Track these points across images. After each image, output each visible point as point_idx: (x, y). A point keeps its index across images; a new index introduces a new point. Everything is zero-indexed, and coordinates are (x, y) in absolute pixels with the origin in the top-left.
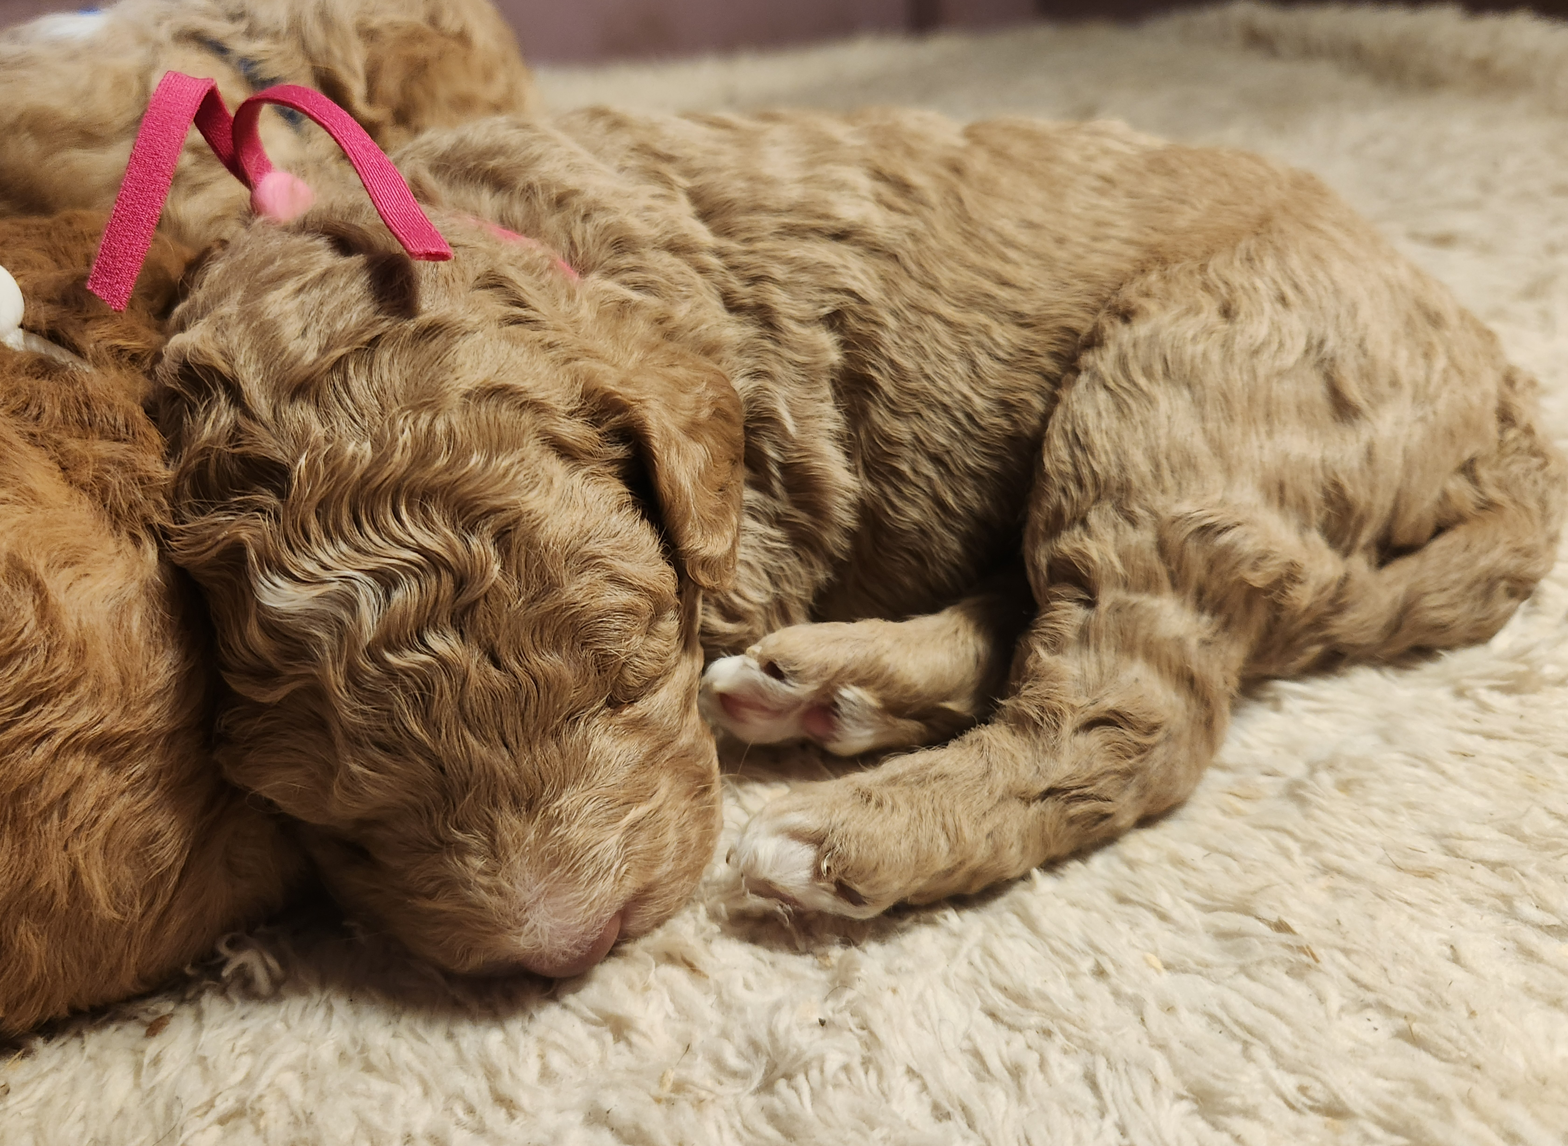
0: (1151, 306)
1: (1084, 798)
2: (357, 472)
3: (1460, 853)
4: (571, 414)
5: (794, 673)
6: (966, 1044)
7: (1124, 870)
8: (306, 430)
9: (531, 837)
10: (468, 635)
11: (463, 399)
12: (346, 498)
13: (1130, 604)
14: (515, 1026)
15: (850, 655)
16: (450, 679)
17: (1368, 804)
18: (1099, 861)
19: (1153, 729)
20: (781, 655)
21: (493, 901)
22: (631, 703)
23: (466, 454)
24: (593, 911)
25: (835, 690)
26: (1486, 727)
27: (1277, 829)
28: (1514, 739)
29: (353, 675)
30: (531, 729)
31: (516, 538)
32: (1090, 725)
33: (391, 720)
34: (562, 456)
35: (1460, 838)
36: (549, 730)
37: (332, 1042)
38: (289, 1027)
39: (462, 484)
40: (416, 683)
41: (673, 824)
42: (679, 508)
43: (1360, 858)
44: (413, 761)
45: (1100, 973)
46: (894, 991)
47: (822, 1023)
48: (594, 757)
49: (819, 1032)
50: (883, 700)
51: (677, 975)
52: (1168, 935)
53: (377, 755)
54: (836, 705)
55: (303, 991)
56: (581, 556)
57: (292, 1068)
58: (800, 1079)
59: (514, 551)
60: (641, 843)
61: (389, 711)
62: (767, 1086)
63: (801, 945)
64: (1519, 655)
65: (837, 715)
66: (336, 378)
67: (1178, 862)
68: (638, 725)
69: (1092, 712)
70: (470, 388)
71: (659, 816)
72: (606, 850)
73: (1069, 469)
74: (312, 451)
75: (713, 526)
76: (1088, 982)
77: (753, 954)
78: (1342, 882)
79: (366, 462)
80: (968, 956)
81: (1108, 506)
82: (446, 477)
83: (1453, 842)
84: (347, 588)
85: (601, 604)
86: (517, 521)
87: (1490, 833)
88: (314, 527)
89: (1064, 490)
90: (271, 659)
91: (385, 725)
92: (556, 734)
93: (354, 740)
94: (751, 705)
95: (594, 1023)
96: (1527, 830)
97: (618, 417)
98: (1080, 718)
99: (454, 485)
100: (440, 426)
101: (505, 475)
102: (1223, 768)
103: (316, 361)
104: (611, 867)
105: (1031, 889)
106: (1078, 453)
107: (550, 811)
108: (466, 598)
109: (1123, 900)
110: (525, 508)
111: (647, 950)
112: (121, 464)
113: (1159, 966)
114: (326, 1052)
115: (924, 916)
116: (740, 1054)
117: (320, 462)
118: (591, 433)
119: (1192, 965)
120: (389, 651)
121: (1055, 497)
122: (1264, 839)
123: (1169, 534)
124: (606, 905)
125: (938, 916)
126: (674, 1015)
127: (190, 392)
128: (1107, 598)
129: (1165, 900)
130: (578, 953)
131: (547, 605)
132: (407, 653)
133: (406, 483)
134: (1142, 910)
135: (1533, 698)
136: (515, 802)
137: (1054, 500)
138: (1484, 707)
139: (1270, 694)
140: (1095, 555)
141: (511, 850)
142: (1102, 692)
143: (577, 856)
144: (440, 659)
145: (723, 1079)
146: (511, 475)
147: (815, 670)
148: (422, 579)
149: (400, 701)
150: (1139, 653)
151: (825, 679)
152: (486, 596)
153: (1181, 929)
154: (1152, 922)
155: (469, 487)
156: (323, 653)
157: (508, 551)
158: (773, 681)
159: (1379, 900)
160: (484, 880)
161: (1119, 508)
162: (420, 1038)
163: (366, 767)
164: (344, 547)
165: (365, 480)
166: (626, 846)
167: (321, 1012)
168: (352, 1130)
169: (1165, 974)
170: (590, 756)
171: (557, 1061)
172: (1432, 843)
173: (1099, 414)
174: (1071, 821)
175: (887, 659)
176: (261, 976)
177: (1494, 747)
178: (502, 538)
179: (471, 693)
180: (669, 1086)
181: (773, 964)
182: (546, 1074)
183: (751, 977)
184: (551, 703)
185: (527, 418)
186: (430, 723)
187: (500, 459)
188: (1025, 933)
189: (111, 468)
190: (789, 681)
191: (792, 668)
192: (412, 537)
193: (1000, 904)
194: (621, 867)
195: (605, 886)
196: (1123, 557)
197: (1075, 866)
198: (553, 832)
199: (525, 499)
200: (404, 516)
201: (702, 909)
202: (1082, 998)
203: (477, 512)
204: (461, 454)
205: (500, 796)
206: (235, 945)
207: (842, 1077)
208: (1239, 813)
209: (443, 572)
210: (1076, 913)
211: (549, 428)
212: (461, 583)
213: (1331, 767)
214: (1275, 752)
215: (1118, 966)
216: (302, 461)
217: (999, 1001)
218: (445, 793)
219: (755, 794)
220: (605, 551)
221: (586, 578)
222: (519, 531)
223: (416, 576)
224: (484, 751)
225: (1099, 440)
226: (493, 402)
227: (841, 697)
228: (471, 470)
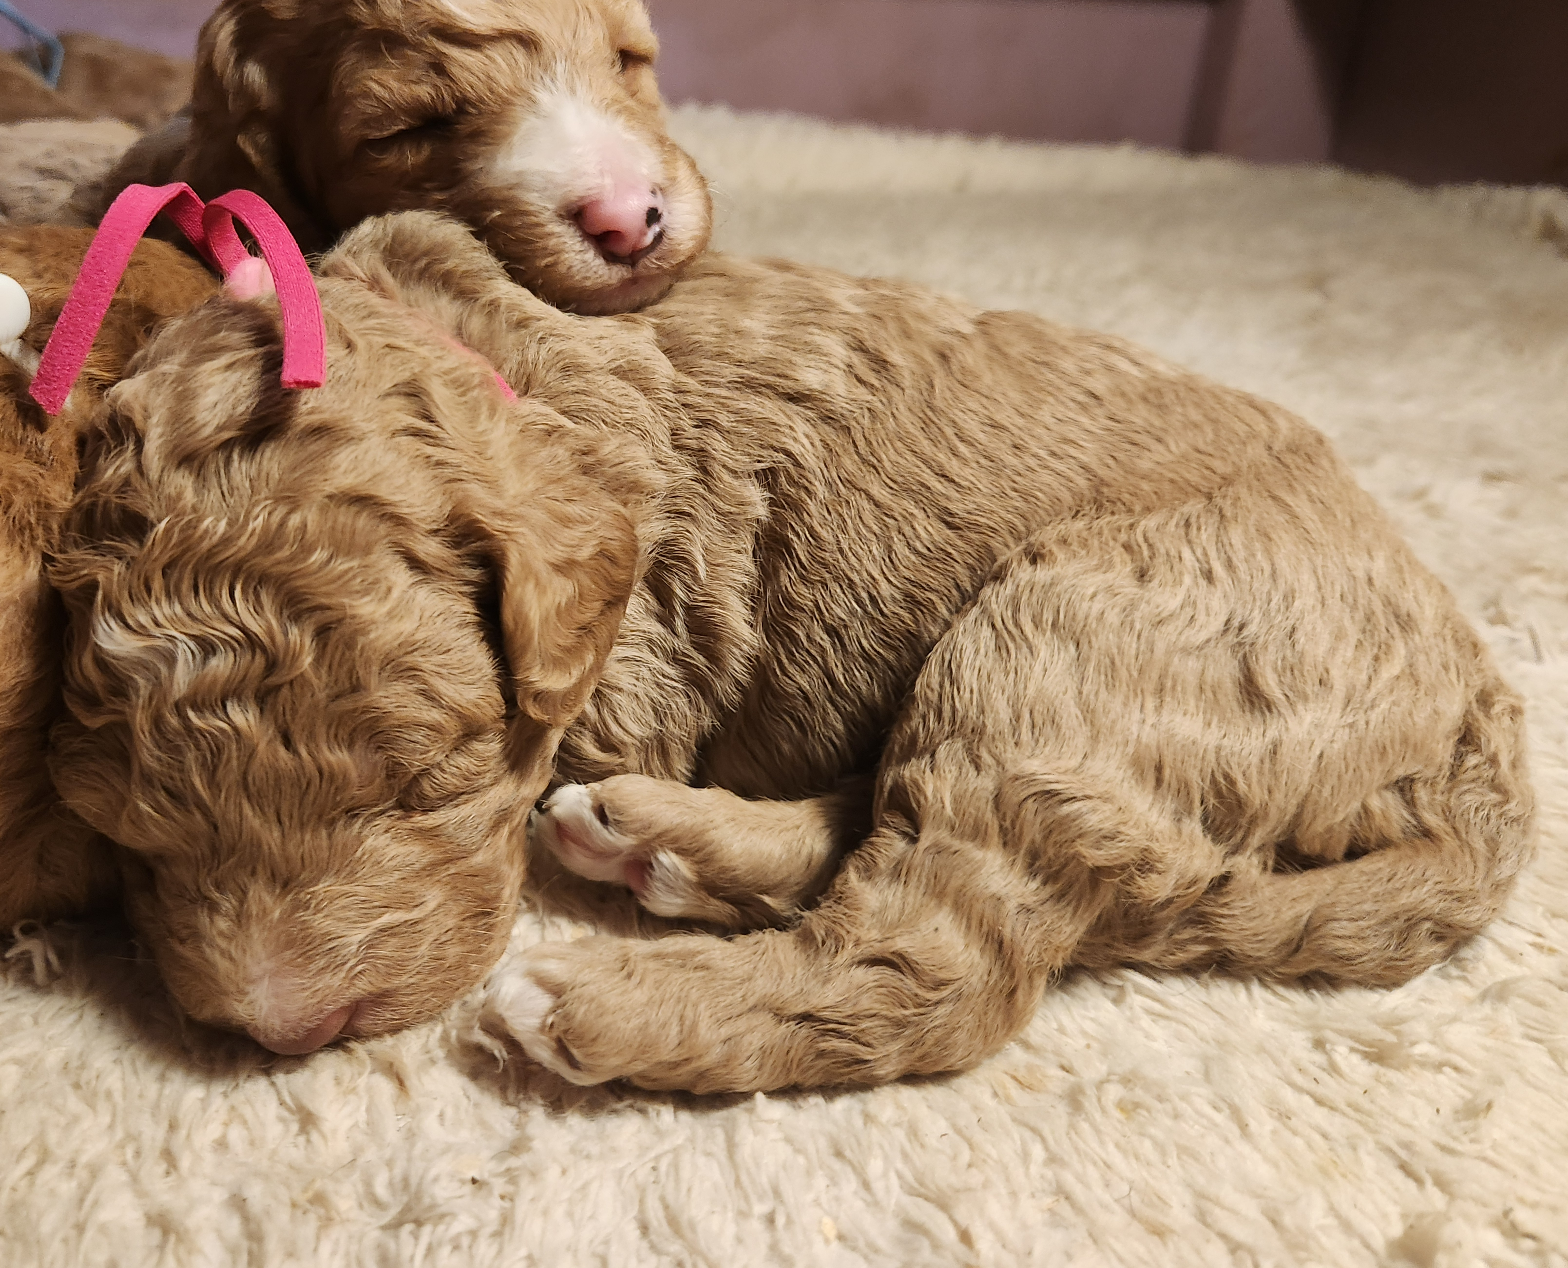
0: (1060, 555)
1: (842, 1035)
2: (206, 545)
3: (1209, 1220)
4: (435, 532)
5: (617, 822)
6: (600, 1249)
7: (858, 1122)
8: (179, 496)
9: (277, 914)
10: (267, 713)
11: (326, 500)
12: (190, 567)
13: (953, 849)
14: (219, 1088)
15: (678, 820)
16: (239, 749)
17: (1142, 1134)
18: (843, 1104)
19: (939, 985)
20: (611, 801)
21: (223, 964)
22: (425, 812)
23: (310, 550)
24: (315, 1001)
25: (653, 851)
26: (1319, 1090)
27: (1034, 1130)
28: (1344, 1114)
29: (158, 722)
30: (307, 812)
31: (334, 636)
32: (874, 961)
33: (181, 771)
34: (411, 568)
35: (1217, 1203)
36: (325, 818)
37: (64, 1049)
38: (36, 1022)
39: (294, 579)
40: (209, 744)
41: (430, 938)
42: (519, 641)
43: (1099, 1190)
44: (193, 814)
45: (770, 1220)
46: (564, 1172)
47: (474, 1181)
48: (364, 854)
49: (469, 1187)
50: (699, 874)
51: (385, 1087)
52: (859, 1204)
53: (163, 798)
54: (651, 865)
55: (68, 992)
56: (399, 665)
57: (17, 1062)
58: (427, 1230)
59: (329, 649)
60: (388, 949)
61: (180, 762)
62: (395, 1226)
63: (511, 1096)
64: (1393, 1023)
65: (650, 875)
66: (221, 457)
67: (913, 1133)
68: (429, 835)
69: (876, 949)
70: (335, 491)
71: (420, 927)
72: (344, 946)
73: (934, 697)
74: (177, 516)
75: (558, 664)
76: (756, 1226)
77: (464, 1090)
78: (1065, 1209)
79: (215, 539)
80: (657, 1158)
81: (959, 744)
82: (284, 568)
83: (1209, 1206)
84: (170, 645)
85: (404, 714)
86: (340, 621)
87: (1250, 1208)
88: (157, 584)
89: (924, 717)
90: (99, 688)
91: (176, 775)
92: (332, 823)
93: (147, 779)
94: (576, 841)
95: (289, 1109)
96: (1288, 1220)
97: (478, 544)
98: (864, 951)
99: (288, 577)
100: (295, 520)
101: (339, 577)
102: (1026, 1045)
103: (210, 436)
104: (345, 963)
105: (751, 1111)
106: (947, 684)
107: (302, 895)
108: (273, 680)
109: (839, 1154)
110: (349, 612)
111: (370, 1053)
112: (28, 485)
113: (832, 1234)
114: (53, 1058)
115: (640, 1104)
116: (391, 1184)
117: (177, 529)
118: (447, 553)
119: (861, 1244)
120: (193, 710)
121: (916, 721)
122: (1016, 1136)
123: (1008, 789)
124: (329, 998)
125: (652, 1108)
126: (363, 1126)
127: (111, 435)
128: (927, 838)
129: (875, 1167)
130: (292, 1036)
131: (346, 704)
132: (208, 715)
133: (248, 564)
134: (849, 1169)
135: (1392, 1075)
136: (273, 877)
137: (913, 724)
138: (1333, 1069)
139: (1117, 982)
140: (929, 790)
141: (253, 923)
142: (898, 931)
143: (314, 945)
144: (235, 729)
145: (366, 1205)
146: (346, 578)
147: (637, 825)
148: (238, 653)
149: (191, 757)
150: (949, 901)
151: (645, 837)
152: (291, 683)
153: (874, 1204)
154: (850, 1185)
155: (300, 582)
156: (138, 697)
157: (325, 646)
158: (597, 824)
159: (1089, 1242)
160: (222, 943)
161: (969, 750)
162: (136, 1072)
163: (152, 807)
164: (178, 608)
165: (211, 553)
166: (369, 947)
167: (73, 1017)
168: (28, 1139)
169: (835, 1245)
170: (358, 854)
171: (236, 1135)
172: (1188, 1199)
173: (977, 652)
174: (821, 1054)
175: (713, 835)
176: (39, 965)
177: (1320, 1115)
178: (322, 633)
179: (255, 766)
180: (310, 1194)
181: (476, 1105)
182: (222, 1145)
183: (449, 1112)
184: (331, 795)
185: (383, 528)
186: (213, 783)
187: (339, 561)
188: (722, 1155)
189: (20, 486)
190: (611, 829)
191: (617, 817)
192: (237, 613)
193: (718, 1116)
194: (356, 965)
195: (335, 980)
196: (957, 800)
197: (816, 1100)
198: (298, 915)
199: (354, 603)
200: (238, 593)
201: (439, 1029)
202: (739, 1240)
203: (304, 606)
204: (307, 549)
205: (259, 868)
206: (28, 931)
207: (465, 1241)
208: (1008, 1100)
209: (258, 650)
210: (784, 1151)
211: (404, 542)
212: (272, 665)
213: (1126, 1081)
214: (1088, 1046)
215: (789, 1222)
216: (163, 525)
217: (656, 1215)
218: (215, 850)
219: (559, 927)
220: (426, 666)
221: (399, 687)
222: (338, 631)
223: (234, 650)
224: (256, 823)
225: (968, 677)
226: (354, 509)
227: (657, 859)
228: (309, 566)
